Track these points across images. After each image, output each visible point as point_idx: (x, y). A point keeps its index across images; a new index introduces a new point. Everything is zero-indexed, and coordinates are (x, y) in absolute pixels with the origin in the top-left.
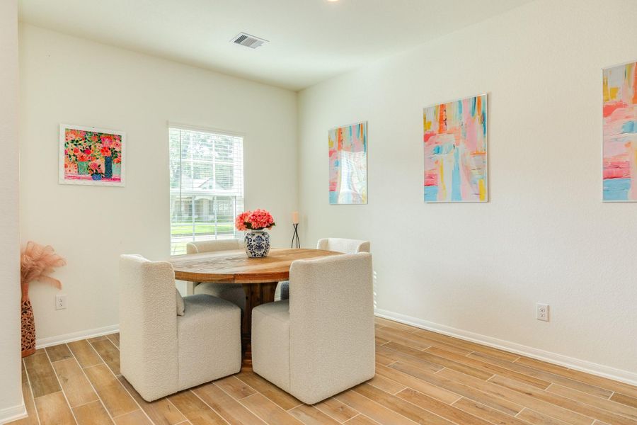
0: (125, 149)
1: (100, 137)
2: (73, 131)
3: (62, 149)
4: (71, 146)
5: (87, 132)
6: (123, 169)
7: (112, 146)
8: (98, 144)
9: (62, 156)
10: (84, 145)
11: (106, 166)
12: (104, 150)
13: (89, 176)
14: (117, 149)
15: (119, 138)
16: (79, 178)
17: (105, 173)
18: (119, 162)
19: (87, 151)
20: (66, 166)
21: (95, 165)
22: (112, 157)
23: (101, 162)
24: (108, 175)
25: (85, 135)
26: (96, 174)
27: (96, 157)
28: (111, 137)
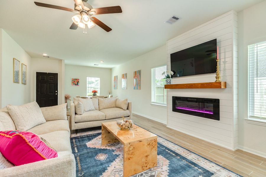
0: (80, 81)
1: (76, 79)
6: (80, 84)
9: (71, 82)
10: (74, 81)
16: (73, 85)
22: (78, 82)
23: (76, 83)
24: (77, 85)
25: (74, 79)
26: (76, 85)
27: (76, 82)
28: (78, 79)
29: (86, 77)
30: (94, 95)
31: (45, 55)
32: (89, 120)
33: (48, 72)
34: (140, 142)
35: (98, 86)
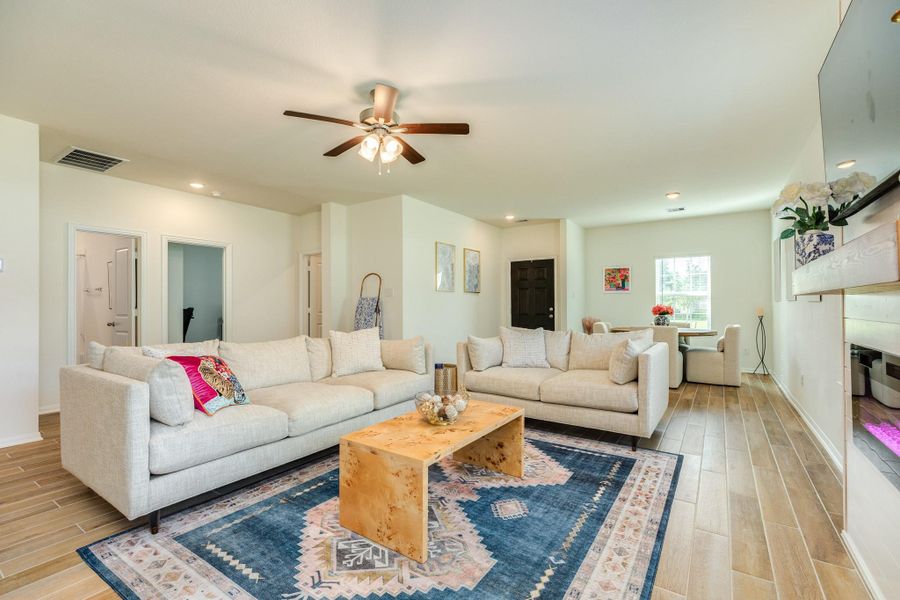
0: (630, 275)
1: (619, 270)
2: (608, 270)
3: (604, 278)
4: (608, 276)
5: (614, 269)
6: (630, 284)
7: (625, 274)
8: (618, 274)
9: (604, 281)
10: (613, 275)
11: (622, 284)
12: (621, 276)
13: (615, 289)
14: (627, 275)
15: (628, 269)
16: (610, 290)
18: (628, 281)
19: (614, 278)
20: (606, 285)
21: (618, 284)
22: (625, 279)
23: (620, 282)
24: (623, 288)
25: (614, 271)
26: (618, 288)
27: (618, 279)
28: (624, 270)
29: (655, 258)
30: (658, 324)
31: (510, 217)
32: (493, 390)
33: (531, 259)
34: (373, 453)
35: (706, 289)
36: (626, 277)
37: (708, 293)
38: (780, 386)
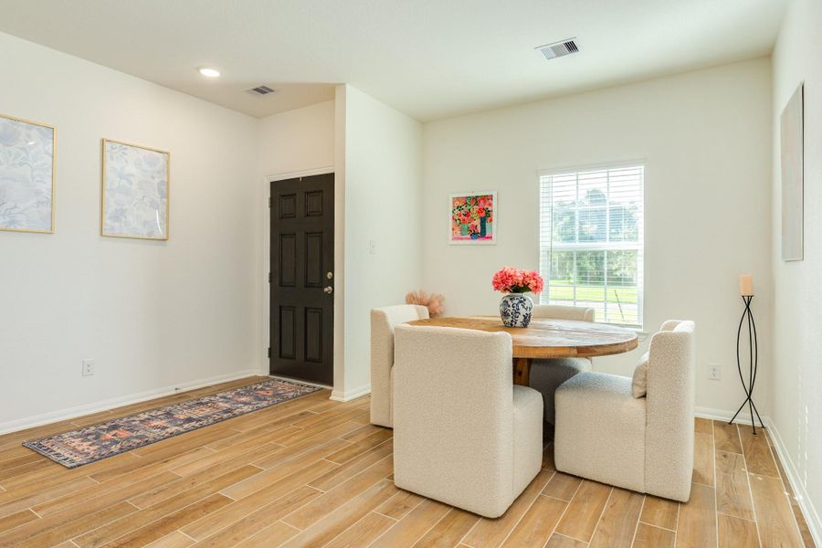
0: (495, 208)
1: (476, 200)
2: (458, 199)
3: (451, 214)
4: (457, 211)
5: (467, 198)
6: (494, 228)
7: (486, 207)
8: (475, 207)
9: (451, 221)
10: (466, 209)
11: (481, 225)
12: (480, 211)
13: (469, 236)
14: (490, 209)
15: (490, 197)
16: (461, 239)
17: (480, 233)
18: (491, 220)
19: (467, 215)
20: (453, 229)
21: (473, 225)
22: (486, 216)
23: (477, 222)
24: (483, 234)
25: (467, 201)
26: (474, 234)
27: (474, 218)
28: (485, 198)
31: (210, 73)
36: (488, 213)
37: (639, 245)
38: (799, 498)
